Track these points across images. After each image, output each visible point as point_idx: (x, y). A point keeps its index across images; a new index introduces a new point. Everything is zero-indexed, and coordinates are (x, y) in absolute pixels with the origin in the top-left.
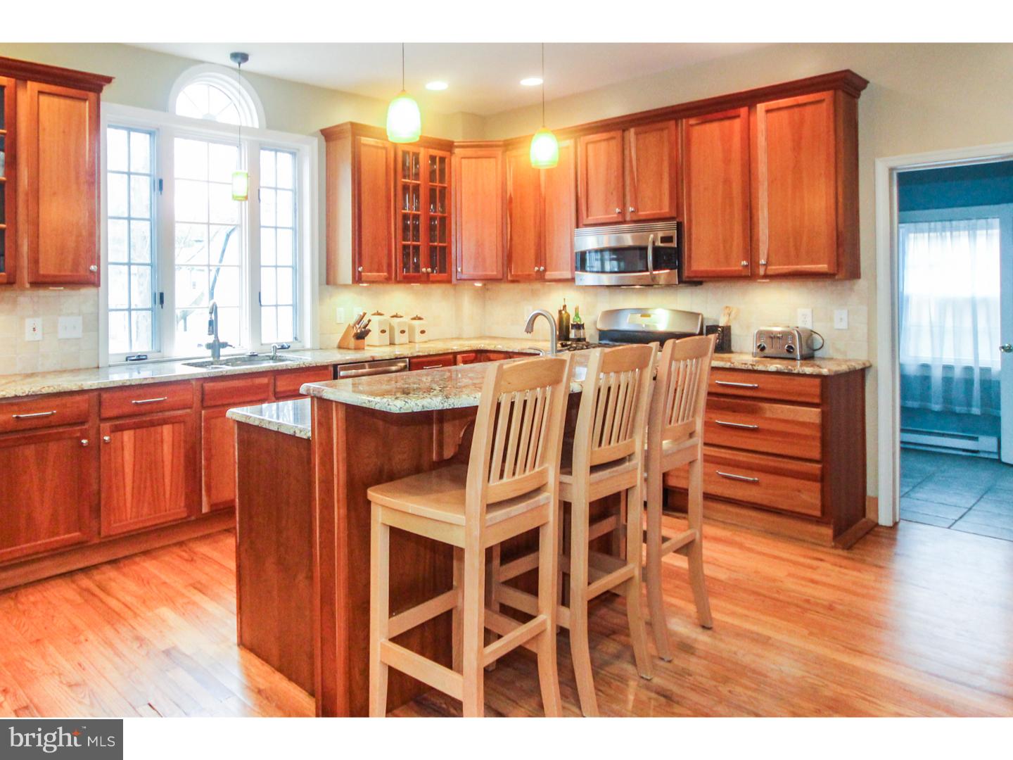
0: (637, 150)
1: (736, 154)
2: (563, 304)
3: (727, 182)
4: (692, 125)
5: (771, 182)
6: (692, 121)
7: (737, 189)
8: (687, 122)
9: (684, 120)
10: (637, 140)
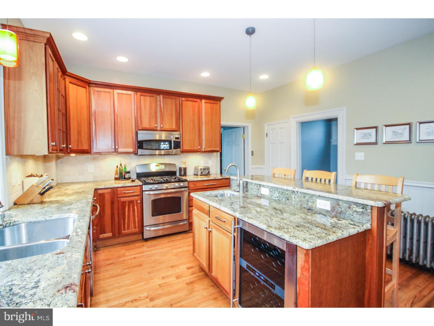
0: (163, 103)
1: (196, 114)
2: (120, 163)
3: (194, 121)
4: (183, 100)
5: (206, 123)
6: (183, 99)
7: (196, 124)
8: (182, 99)
9: (181, 98)
10: (163, 100)
